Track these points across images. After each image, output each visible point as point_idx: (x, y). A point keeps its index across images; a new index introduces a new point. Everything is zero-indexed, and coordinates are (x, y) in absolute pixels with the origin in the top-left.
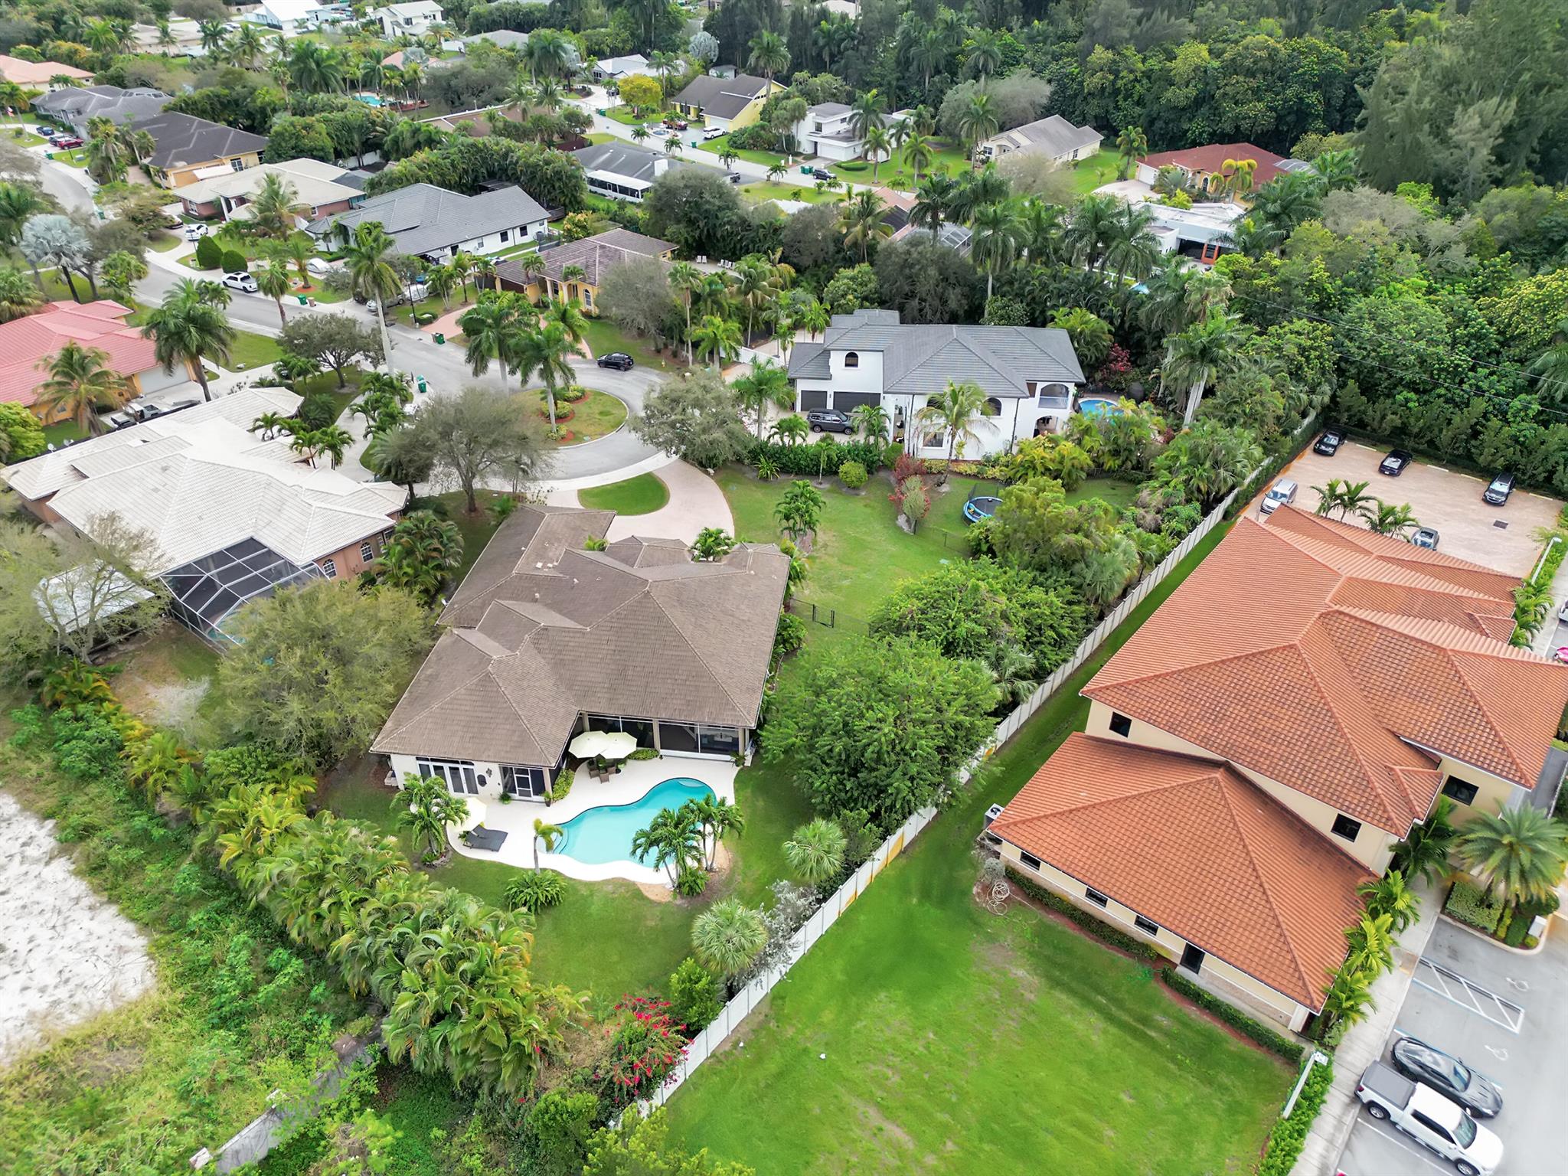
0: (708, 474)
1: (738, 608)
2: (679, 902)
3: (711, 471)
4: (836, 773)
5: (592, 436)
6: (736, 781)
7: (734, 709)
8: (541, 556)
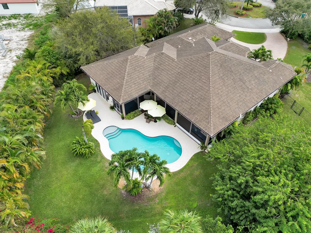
0: (287, 40)
1: (250, 81)
2: (123, 192)
3: (289, 39)
4: (234, 190)
5: (252, 17)
6: (195, 155)
7: (208, 123)
8: (193, 36)
